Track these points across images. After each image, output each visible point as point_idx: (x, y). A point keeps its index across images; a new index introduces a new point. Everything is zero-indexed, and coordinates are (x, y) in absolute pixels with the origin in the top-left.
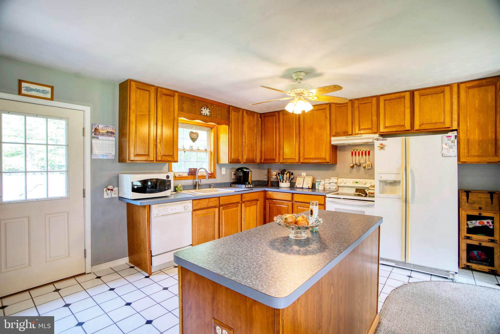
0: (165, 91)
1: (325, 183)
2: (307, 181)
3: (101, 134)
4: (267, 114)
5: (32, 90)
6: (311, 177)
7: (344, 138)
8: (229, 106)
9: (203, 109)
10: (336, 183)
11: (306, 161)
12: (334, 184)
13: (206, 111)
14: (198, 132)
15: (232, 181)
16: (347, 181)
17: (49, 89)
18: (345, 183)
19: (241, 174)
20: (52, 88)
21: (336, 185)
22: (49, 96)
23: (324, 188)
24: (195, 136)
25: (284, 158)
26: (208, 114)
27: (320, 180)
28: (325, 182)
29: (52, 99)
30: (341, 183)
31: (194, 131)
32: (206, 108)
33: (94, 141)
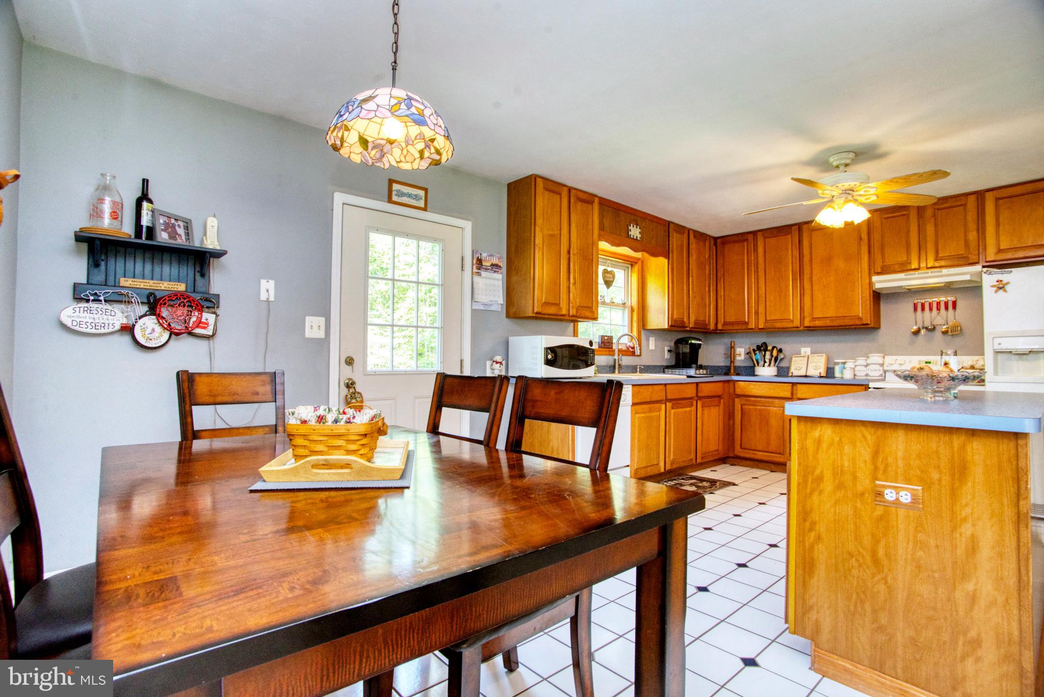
0: (581, 195)
1: (856, 366)
2: (815, 362)
3: (484, 268)
4: (728, 238)
5: (403, 195)
6: (824, 355)
7: (902, 276)
8: (669, 223)
9: (631, 228)
10: (882, 365)
11: (817, 323)
12: (878, 367)
13: (635, 232)
14: (615, 270)
15: (665, 364)
16: (905, 361)
17: (422, 193)
18: (901, 364)
19: (687, 349)
20: (426, 190)
21: (881, 368)
22: (421, 204)
23: (855, 375)
24: (610, 278)
25: (768, 319)
26: (639, 236)
27: (844, 361)
28: (856, 364)
29: (425, 209)
30: (892, 364)
31: (609, 269)
32: (635, 226)
33: (477, 279)
